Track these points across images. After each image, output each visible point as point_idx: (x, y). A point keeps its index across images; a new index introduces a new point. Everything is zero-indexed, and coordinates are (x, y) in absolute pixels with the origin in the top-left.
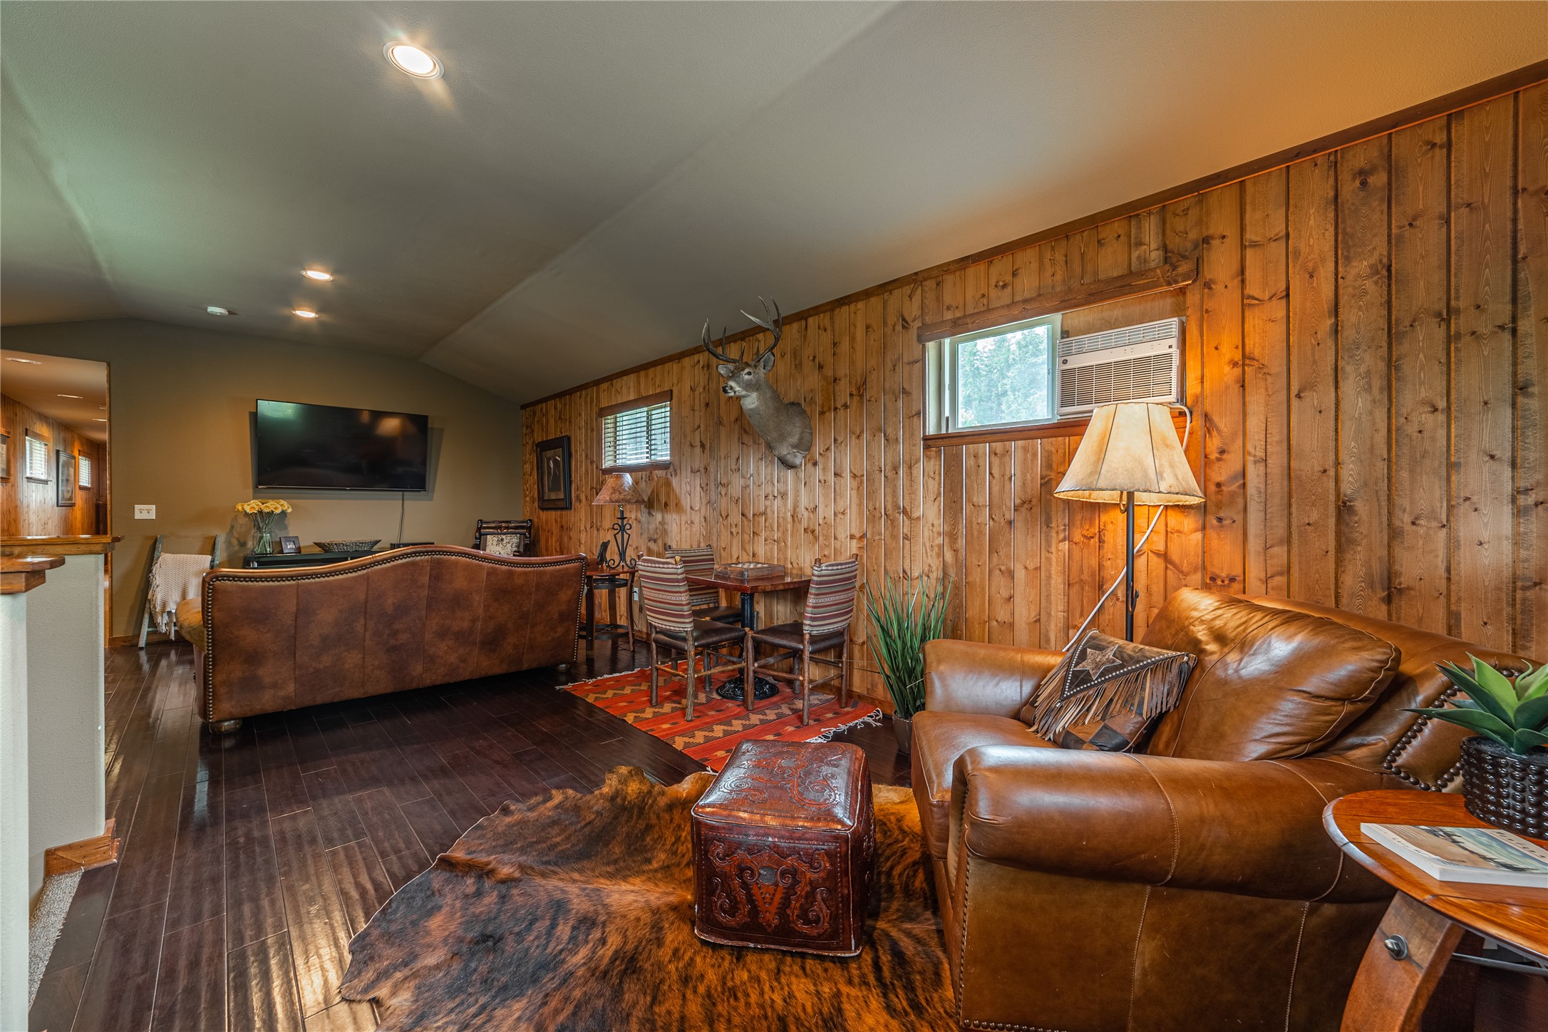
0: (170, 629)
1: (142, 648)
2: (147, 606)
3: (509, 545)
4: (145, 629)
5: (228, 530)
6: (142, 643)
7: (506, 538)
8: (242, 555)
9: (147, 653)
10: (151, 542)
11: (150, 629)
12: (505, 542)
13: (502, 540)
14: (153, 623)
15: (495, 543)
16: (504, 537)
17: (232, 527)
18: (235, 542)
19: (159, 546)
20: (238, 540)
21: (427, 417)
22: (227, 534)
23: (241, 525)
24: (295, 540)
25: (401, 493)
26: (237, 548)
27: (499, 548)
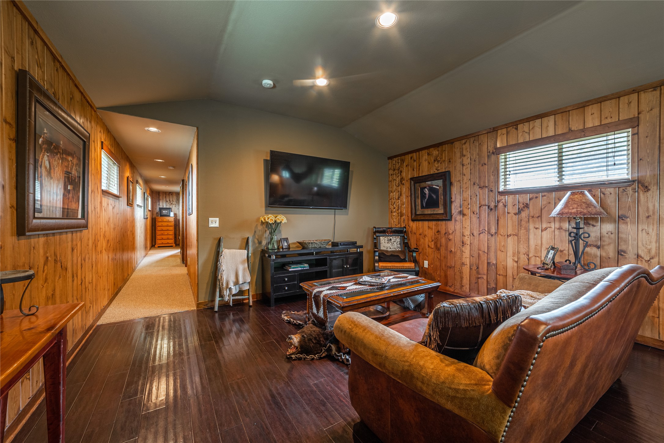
0: (230, 299)
1: (216, 312)
2: (218, 283)
3: (395, 243)
4: (217, 299)
5: (253, 234)
6: (216, 309)
7: (393, 239)
8: (259, 249)
9: (219, 315)
10: (217, 242)
11: (220, 299)
12: (392, 241)
13: (391, 240)
14: (221, 296)
15: (386, 242)
16: (391, 238)
17: (255, 232)
18: (256, 241)
19: (222, 244)
20: (258, 240)
21: (350, 162)
22: (253, 236)
23: (259, 230)
24: (286, 240)
25: (333, 210)
26: (257, 245)
27: (389, 245)
